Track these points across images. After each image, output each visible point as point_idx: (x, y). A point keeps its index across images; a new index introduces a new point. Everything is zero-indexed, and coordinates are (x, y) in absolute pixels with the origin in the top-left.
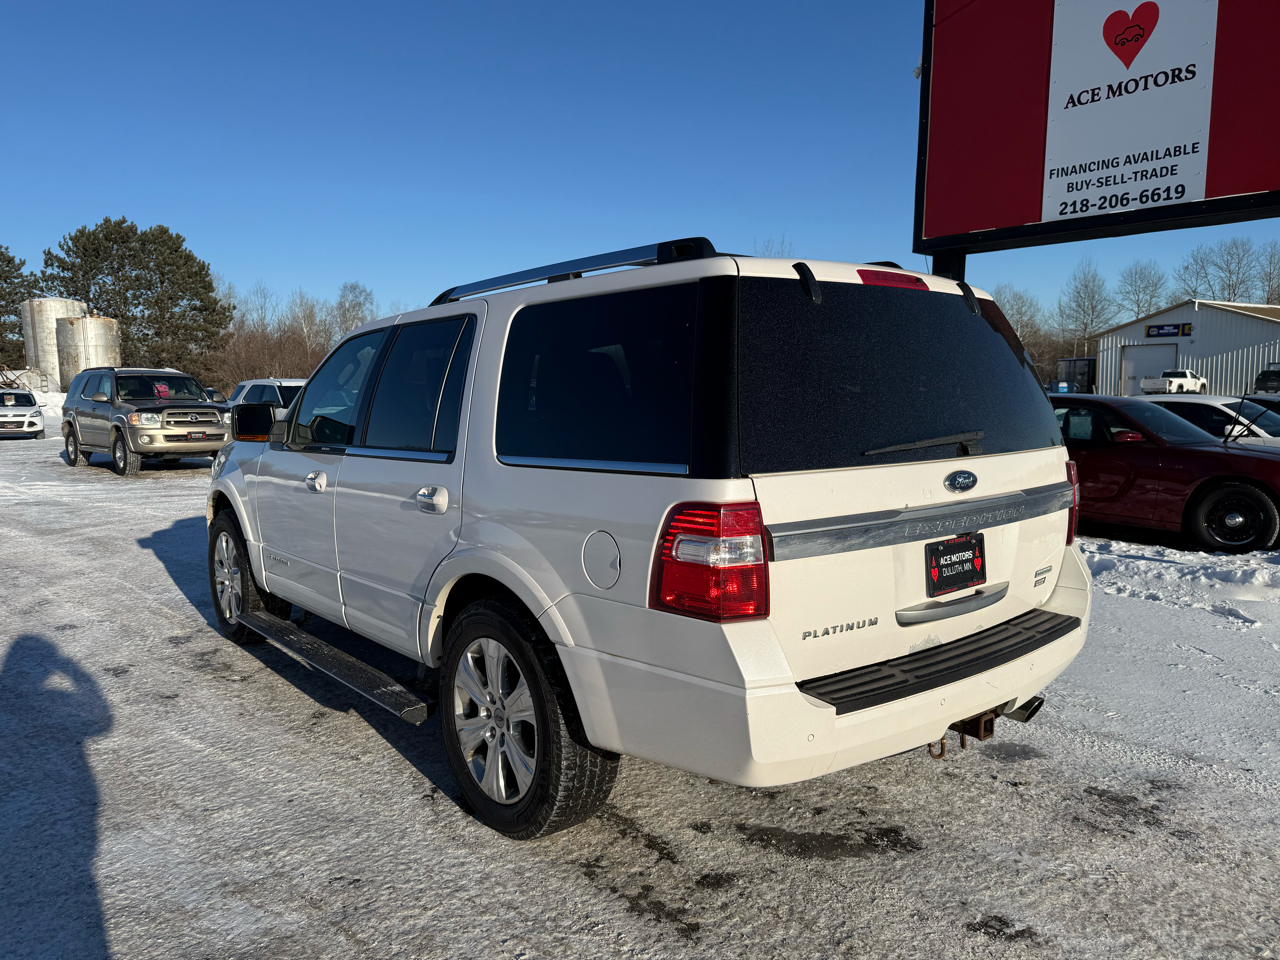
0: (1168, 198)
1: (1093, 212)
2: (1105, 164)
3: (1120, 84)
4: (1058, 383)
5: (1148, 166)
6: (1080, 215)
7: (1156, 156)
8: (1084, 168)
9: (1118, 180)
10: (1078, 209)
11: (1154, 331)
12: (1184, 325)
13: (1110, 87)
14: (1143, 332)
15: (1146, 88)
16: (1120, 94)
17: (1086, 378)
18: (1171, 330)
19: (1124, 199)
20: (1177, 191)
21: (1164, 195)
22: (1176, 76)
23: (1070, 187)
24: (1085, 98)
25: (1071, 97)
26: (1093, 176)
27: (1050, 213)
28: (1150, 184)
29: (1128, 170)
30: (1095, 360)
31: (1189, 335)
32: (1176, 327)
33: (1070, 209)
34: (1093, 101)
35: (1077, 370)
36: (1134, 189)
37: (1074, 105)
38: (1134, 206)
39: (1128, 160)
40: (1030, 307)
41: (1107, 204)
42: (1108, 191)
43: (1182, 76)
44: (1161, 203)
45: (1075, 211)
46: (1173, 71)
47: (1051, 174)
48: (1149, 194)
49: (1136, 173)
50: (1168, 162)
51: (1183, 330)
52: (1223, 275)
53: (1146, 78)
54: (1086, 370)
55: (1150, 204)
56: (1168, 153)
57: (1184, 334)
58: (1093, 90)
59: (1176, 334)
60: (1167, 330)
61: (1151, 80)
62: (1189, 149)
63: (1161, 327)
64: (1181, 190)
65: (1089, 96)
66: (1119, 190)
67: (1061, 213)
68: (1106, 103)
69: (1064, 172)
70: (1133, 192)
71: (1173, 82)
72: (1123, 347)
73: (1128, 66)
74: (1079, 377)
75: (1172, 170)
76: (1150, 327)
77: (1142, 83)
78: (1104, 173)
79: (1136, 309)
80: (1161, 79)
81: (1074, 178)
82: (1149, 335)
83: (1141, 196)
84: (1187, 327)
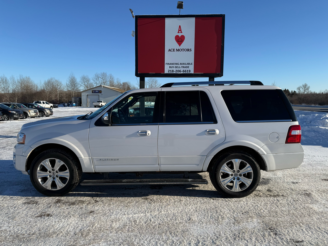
0: (188, 72)
1: (174, 73)
2: (176, 64)
3: (178, 49)
4: (73, 103)
5: (184, 66)
6: (172, 73)
7: (185, 64)
8: (172, 64)
9: (179, 67)
10: (172, 71)
11: (94, 92)
12: (100, 91)
13: (177, 49)
14: (91, 92)
15: (183, 51)
16: (179, 51)
17: (79, 102)
18: (97, 92)
19: (180, 71)
20: (189, 71)
21: (187, 71)
22: (188, 50)
23: (170, 67)
24: (172, 50)
25: (169, 49)
26: (174, 66)
27: (166, 72)
28: (185, 69)
29: (181, 66)
30: (81, 98)
31: (101, 93)
32: (98, 91)
33: (170, 71)
34: (173, 51)
35: (77, 100)
36: (182, 69)
37: (170, 51)
38: (182, 73)
39: (180, 64)
40: (60, 84)
41: (177, 71)
42: (177, 69)
43: (189, 50)
44: (186, 73)
45: (171, 72)
46: (188, 49)
47: (166, 64)
48: (184, 71)
49: (182, 67)
50: (188, 65)
51: (100, 92)
52: (102, 80)
53: (183, 49)
54: (79, 100)
55: (185, 73)
56: (187, 64)
57: (100, 93)
58: (173, 49)
59: (98, 93)
60: (96, 92)
61: (184, 50)
62: (191, 64)
63: (95, 91)
64: (190, 71)
65: (173, 50)
66: (179, 69)
67: (168, 72)
68: (176, 52)
69: (168, 64)
70: (182, 70)
71: (188, 51)
72: (87, 95)
73: (180, 46)
74: (78, 102)
75: (188, 67)
76: (93, 91)
77: (182, 50)
78: (176, 65)
79: (84, 86)
80: (186, 50)
81: (171, 65)
82: (93, 93)
83: (183, 71)
84: (101, 91)
